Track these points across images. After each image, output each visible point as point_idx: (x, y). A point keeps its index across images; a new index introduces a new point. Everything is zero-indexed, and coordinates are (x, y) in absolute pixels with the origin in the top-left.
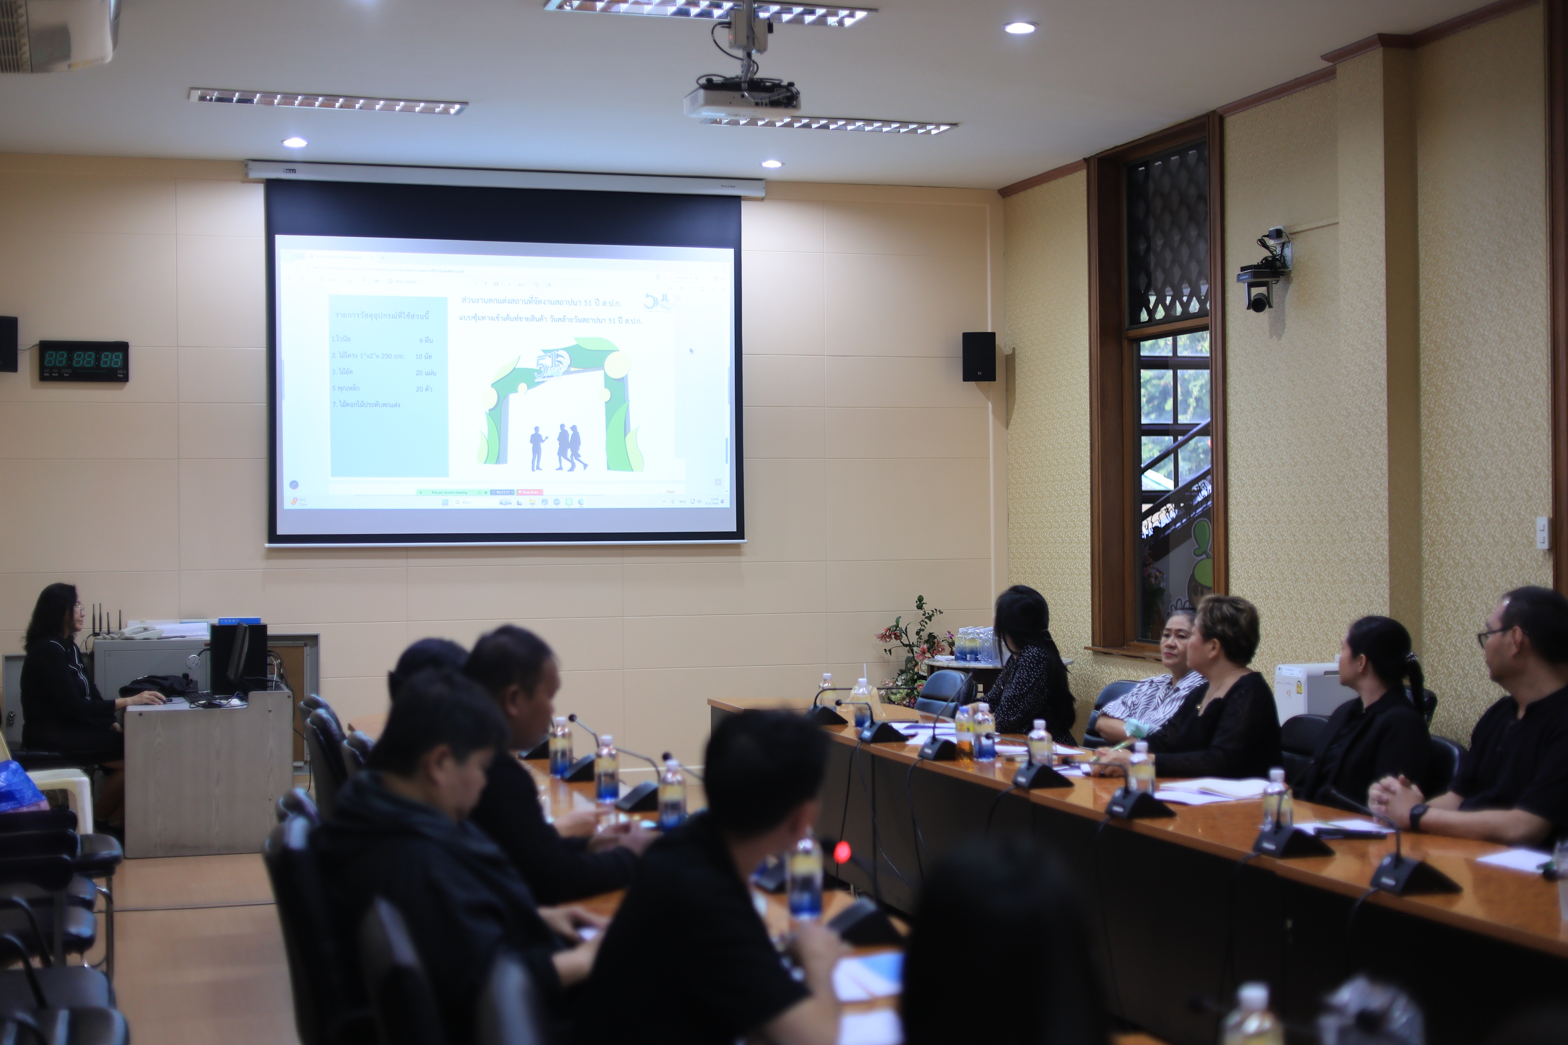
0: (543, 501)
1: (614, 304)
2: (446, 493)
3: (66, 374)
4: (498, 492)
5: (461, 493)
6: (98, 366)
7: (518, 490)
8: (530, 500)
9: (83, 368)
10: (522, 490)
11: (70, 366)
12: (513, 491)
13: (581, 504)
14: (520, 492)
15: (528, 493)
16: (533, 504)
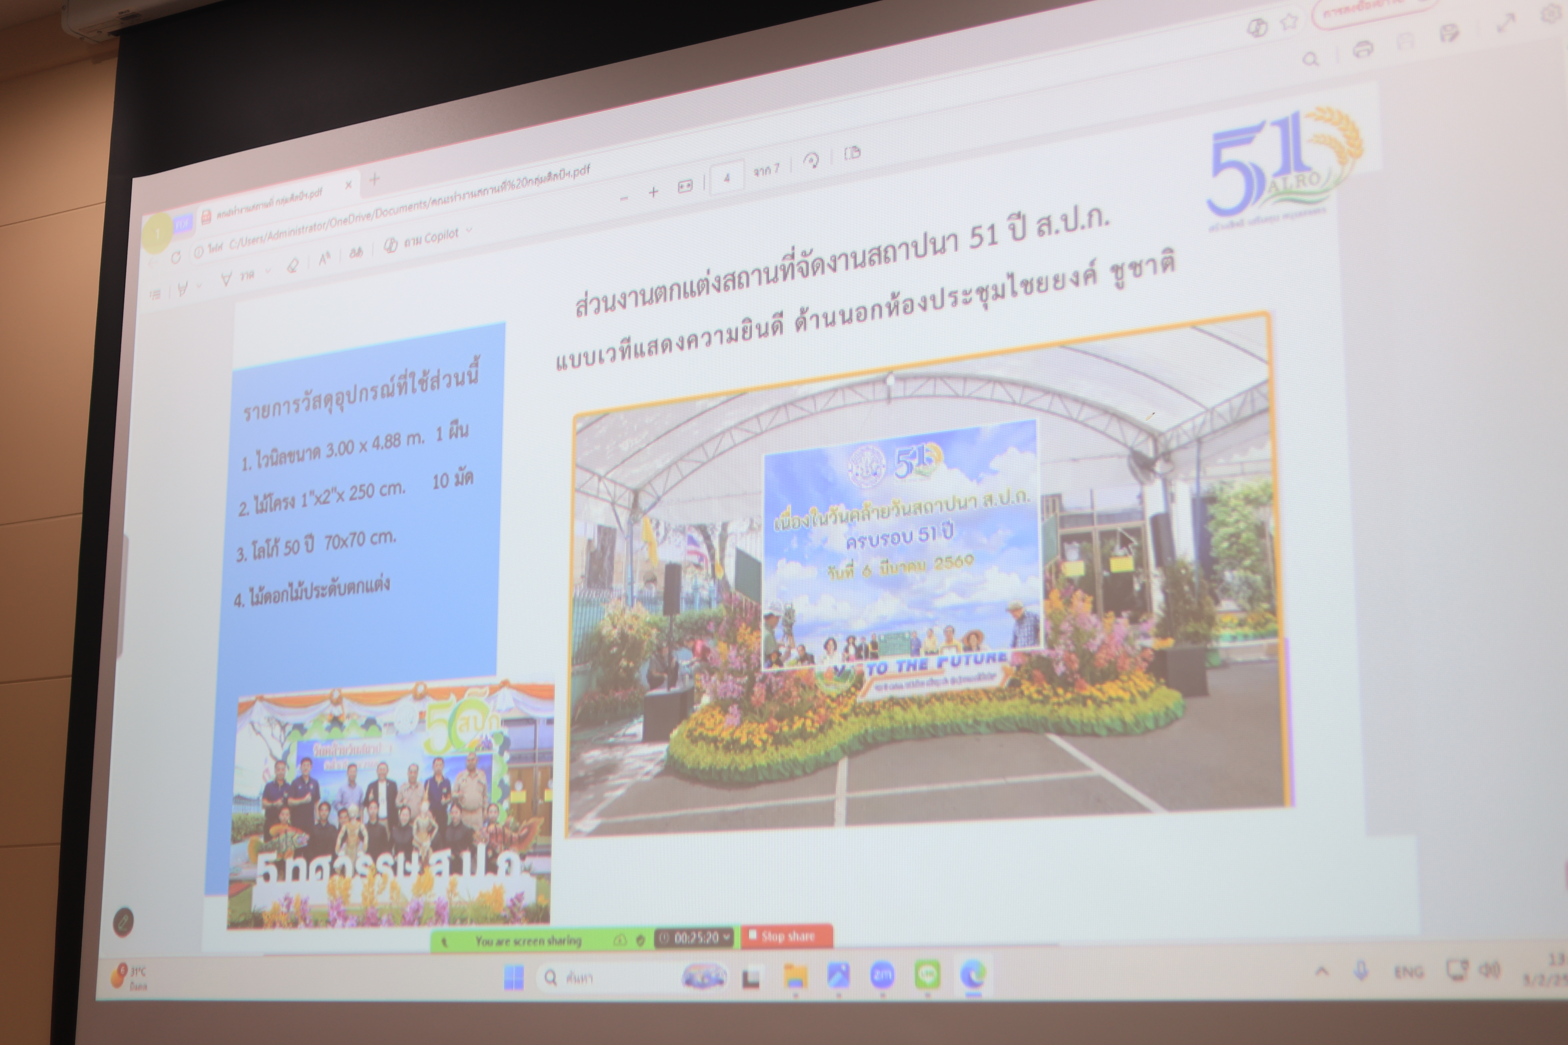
0: (833, 970)
1: (1083, 219)
2: (517, 943)
4: (680, 938)
5: (561, 942)
7: (745, 930)
8: (789, 967)
10: (760, 929)
12: (730, 931)
13: (970, 983)
14: (753, 935)
15: (780, 938)
16: (798, 983)
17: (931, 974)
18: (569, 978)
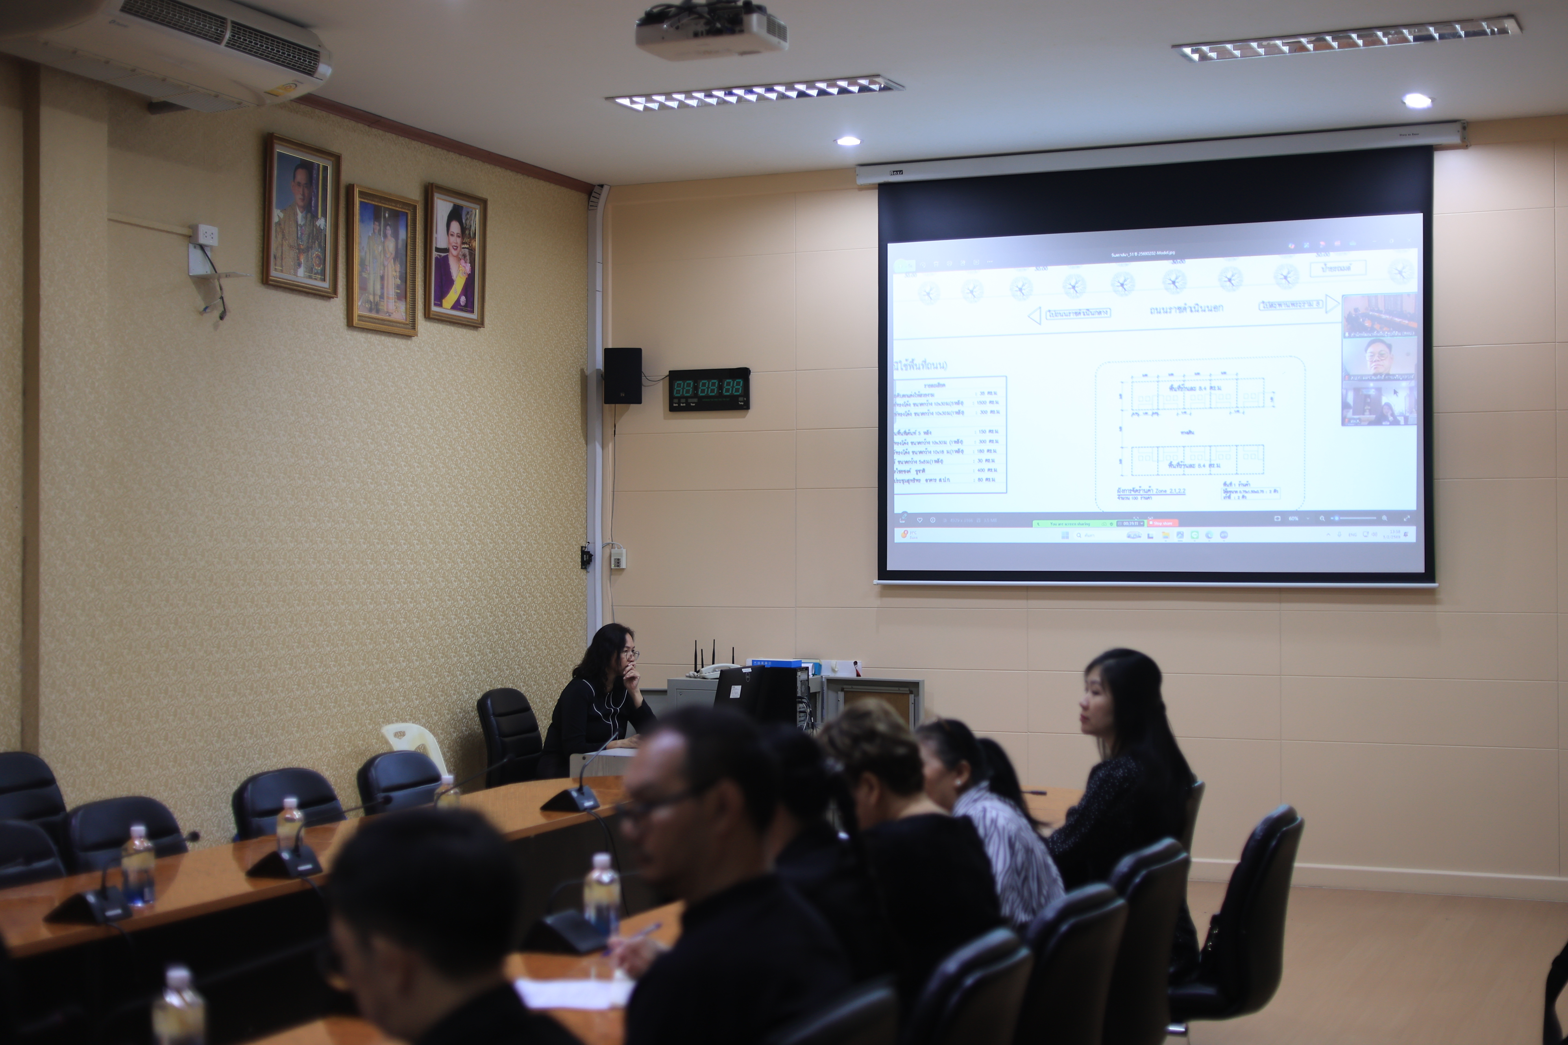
3: (693, 403)
5: (1083, 524)
6: (720, 395)
8: (1163, 532)
9: (707, 397)
11: (695, 395)
16: (1167, 537)
18: (1086, 536)
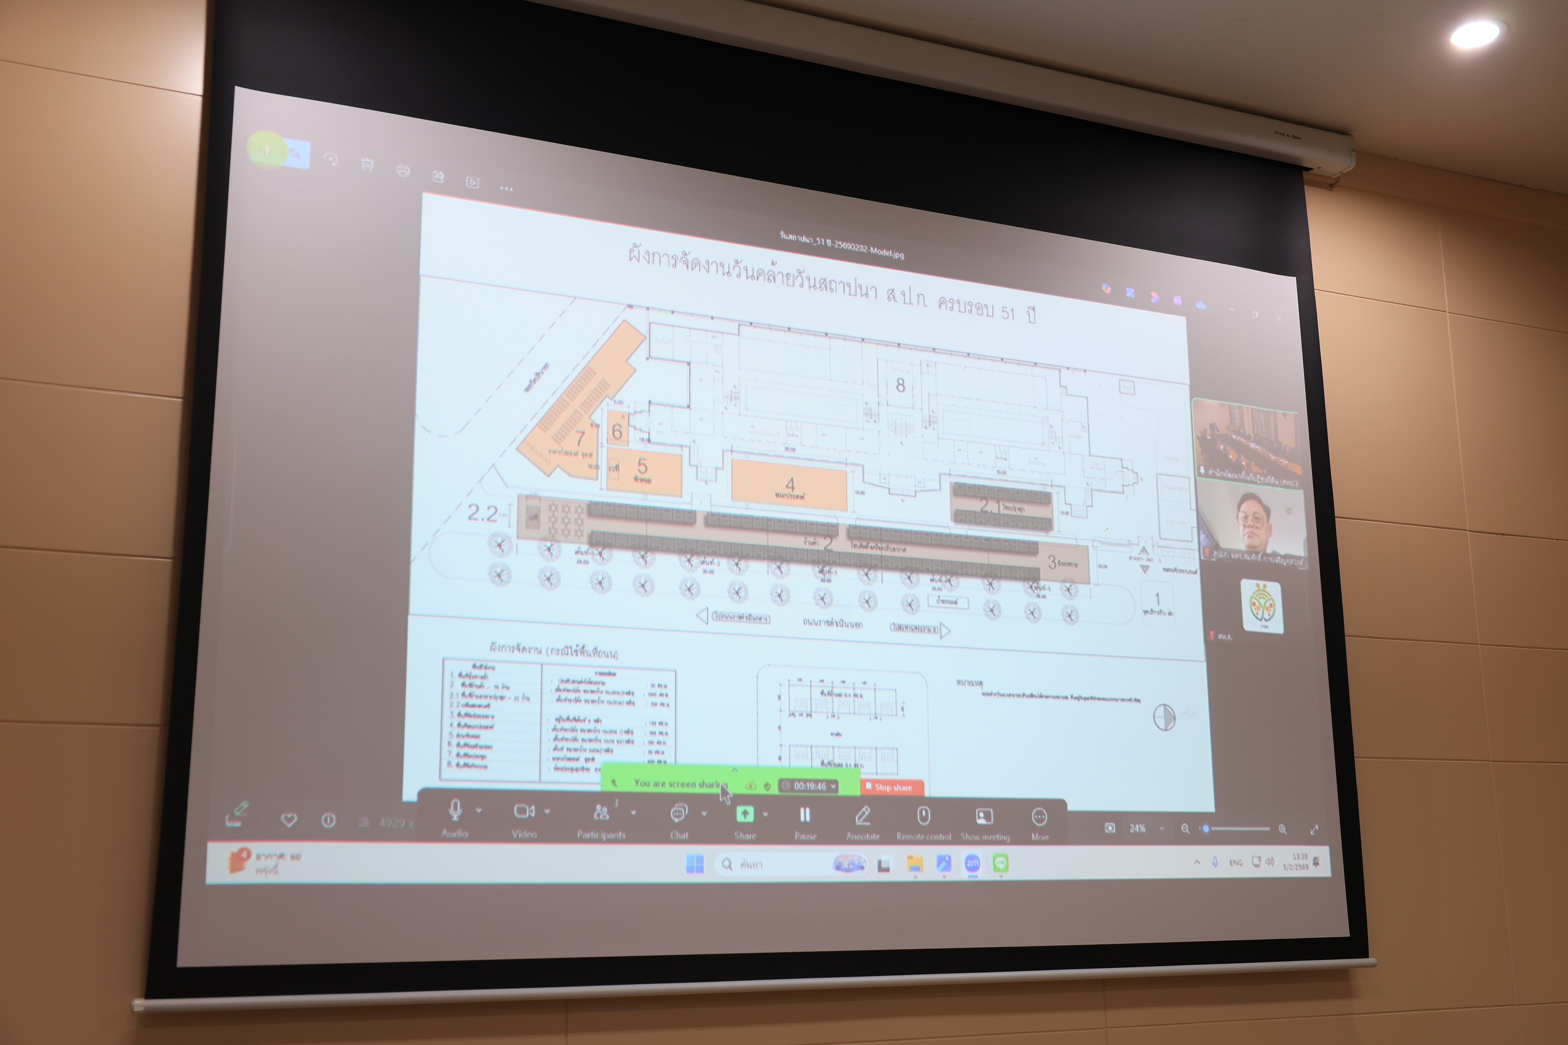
16: (916, 869)
17: (1003, 863)
18: (743, 865)
